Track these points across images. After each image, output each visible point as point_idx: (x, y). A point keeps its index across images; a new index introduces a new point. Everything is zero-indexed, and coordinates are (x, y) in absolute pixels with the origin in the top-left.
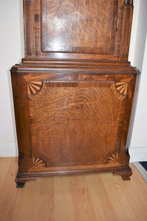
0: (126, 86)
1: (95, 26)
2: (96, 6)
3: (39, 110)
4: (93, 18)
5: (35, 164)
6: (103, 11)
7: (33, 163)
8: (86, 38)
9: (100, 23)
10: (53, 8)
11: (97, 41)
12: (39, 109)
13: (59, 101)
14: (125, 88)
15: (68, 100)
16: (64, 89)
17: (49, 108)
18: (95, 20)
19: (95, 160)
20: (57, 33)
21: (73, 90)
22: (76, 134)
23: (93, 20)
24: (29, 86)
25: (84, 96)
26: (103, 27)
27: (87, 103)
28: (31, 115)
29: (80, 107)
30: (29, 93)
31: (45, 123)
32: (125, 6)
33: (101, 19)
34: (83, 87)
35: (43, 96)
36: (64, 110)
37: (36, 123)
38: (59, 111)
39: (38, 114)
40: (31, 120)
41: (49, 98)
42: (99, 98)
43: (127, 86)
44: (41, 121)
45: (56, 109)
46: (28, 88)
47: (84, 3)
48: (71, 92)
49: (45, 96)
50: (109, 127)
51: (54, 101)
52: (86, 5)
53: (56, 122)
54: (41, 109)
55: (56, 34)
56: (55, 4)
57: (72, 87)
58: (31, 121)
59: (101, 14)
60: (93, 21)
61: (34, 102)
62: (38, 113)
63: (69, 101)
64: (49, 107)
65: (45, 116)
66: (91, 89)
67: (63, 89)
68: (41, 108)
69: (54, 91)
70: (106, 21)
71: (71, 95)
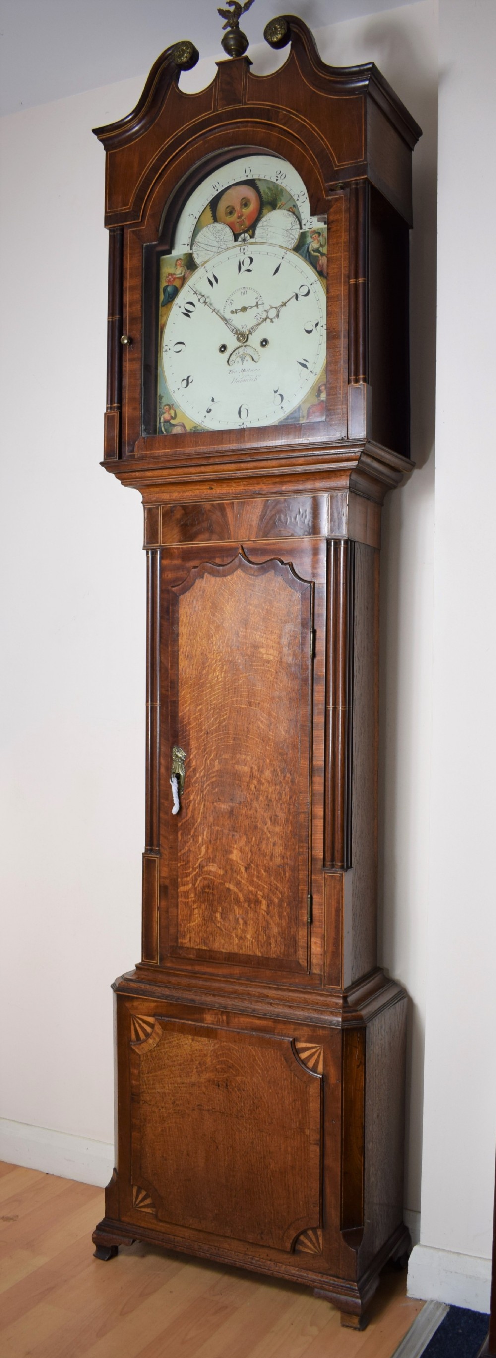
0: (320, 1054)
1: (264, 912)
2: (264, 874)
3: (148, 1075)
4: (259, 896)
5: (137, 1205)
6: (278, 885)
7: (134, 1200)
8: (249, 937)
9: (274, 908)
10: (187, 877)
11: (270, 944)
12: (148, 1073)
13: (183, 1063)
14: (319, 1056)
15: (200, 1064)
16: (193, 1040)
17: (164, 1075)
18: (264, 902)
19: (262, 1233)
20: (194, 923)
21: (207, 1044)
22: (217, 1147)
23: (259, 900)
24: (134, 1024)
25: (230, 1061)
26: (280, 915)
27: (237, 1079)
28: (134, 1082)
29: (222, 1085)
30: (133, 1036)
31: (158, 1107)
32: (325, 873)
33: (276, 900)
34: (226, 1042)
35: (156, 1049)
36: (193, 1085)
37: (141, 1102)
38: (184, 1085)
39: (146, 1085)
40: (133, 1094)
41: (165, 1054)
42: (259, 1071)
43: (322, 1052)
44: (150, 1101)
45: (179, 1080)
46: (132, 1027)
47: (243, 869)
48: (205, 1048)
49: (158, 1048)
50: (289, 1149)
51: (174, 1061)
52: (247, 872)
53: (179, 1110)
54: (151, 1075)
55: (192, 924)
56: (191, 869)
57: (205, 1037)
58: (133, 1096)
59: (275, 890)
60: (261, 902)
61: (140, 1058)
62: (145, 1081)
63: (201, 1067)
64: (165, 1073)
65: (158, 1090)
66: (243, 1048)
67: (190, 1041)
68: (151, 1073)
69: (175, 1041)
70: (285, 904)
71: (205, 1055)
